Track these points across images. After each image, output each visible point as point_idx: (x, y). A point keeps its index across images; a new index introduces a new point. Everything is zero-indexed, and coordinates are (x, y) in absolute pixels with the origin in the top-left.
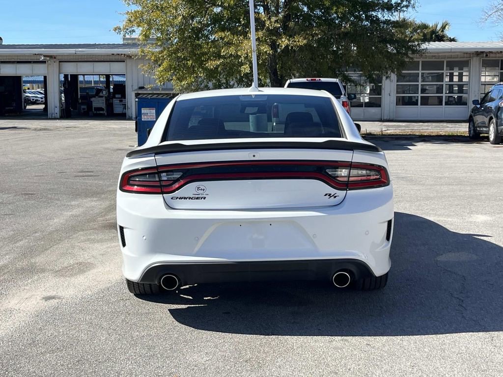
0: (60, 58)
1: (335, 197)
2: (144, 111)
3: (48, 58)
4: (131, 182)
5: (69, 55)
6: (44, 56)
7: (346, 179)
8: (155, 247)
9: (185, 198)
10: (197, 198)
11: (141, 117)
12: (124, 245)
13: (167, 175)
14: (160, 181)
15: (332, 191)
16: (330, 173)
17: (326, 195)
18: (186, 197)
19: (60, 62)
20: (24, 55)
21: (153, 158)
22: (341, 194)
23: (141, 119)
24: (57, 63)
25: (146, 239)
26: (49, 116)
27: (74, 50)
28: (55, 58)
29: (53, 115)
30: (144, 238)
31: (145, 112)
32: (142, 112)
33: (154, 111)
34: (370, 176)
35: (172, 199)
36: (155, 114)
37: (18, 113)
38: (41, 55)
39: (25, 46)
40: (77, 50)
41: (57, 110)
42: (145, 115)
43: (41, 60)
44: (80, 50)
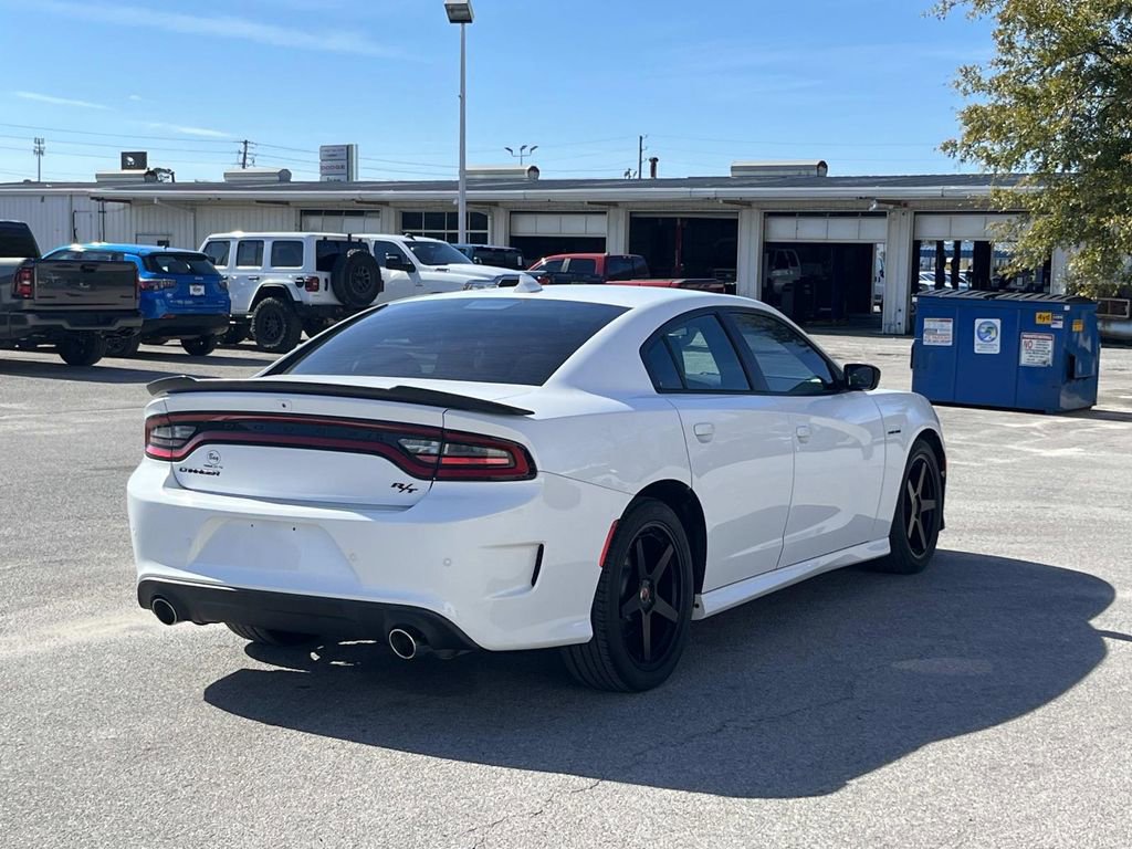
0: (917, 204)
1: (411, 491)
2: (929, 324)
3: (891, 207)
5: (932, 199)
6: (879, 202)
7: (434, 459)
9: (195, 471)
11: (922, 336)
13: (180, 430)
14: (172, 438)
15: (407, 479)
16: (408, 447)
17: (394, 485)
19: (916, 213)
20: (840, 200)
22: (422, 485)
23: (922, 341)
24: (910, 216)
26: (885, 329)
27: (941, 187)
28: (905, 205)
29: (893, 327)
31: (932, 327)
32: (925, 327)
33: (951, 325)
34: (486, 457)
35: (181, 470)
36: (951, 333)
37: (834, 321)
38: (872, 199)
39: (857, 181)
40: (946, 188)
41: (902, 318)
42: (930, 334)
43: (871, 210)
44: (953, 187)
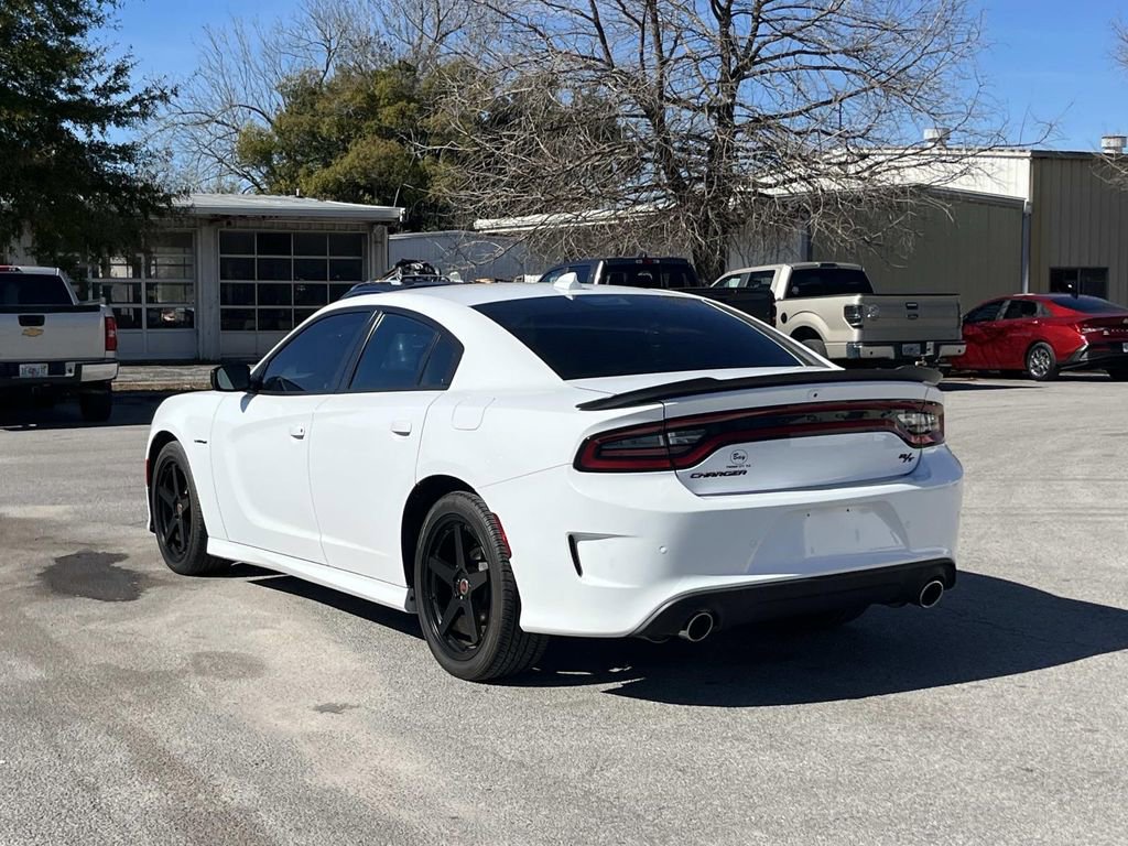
1: (910, 459)
4: (604, 454)
8: (680, 564)
9: (714, 475)
10: (735, 473)
12: (580, 572)
13: (677, 436)
14: (668, 446)
17: (901, 456)
18: (716, 471)
21: (661, 405)
22: (916, 453)
25: (665, 552)
30: (663, 550)
35: (692, 477)
